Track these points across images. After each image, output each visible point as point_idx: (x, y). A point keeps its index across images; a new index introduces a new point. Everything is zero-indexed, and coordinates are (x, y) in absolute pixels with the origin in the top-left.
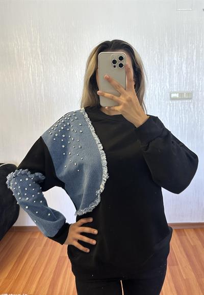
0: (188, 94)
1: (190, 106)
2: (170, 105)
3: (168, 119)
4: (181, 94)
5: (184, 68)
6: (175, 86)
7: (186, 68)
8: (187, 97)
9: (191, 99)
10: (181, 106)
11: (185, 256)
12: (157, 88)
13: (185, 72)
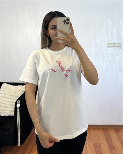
0: (118, 44)
1: (120, 51)
2: (108, 50)
3: (107, 58)
4: (114, 44)
5: (115, 29)
6: (110, 39)
7: (116, 29)
8: (118, 46)
9: (120, 47)
10: (115, 51)
11: (121, 145)
12: (100, 41)
13: (116, 31)
